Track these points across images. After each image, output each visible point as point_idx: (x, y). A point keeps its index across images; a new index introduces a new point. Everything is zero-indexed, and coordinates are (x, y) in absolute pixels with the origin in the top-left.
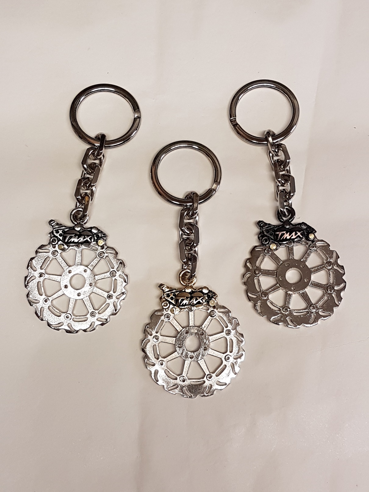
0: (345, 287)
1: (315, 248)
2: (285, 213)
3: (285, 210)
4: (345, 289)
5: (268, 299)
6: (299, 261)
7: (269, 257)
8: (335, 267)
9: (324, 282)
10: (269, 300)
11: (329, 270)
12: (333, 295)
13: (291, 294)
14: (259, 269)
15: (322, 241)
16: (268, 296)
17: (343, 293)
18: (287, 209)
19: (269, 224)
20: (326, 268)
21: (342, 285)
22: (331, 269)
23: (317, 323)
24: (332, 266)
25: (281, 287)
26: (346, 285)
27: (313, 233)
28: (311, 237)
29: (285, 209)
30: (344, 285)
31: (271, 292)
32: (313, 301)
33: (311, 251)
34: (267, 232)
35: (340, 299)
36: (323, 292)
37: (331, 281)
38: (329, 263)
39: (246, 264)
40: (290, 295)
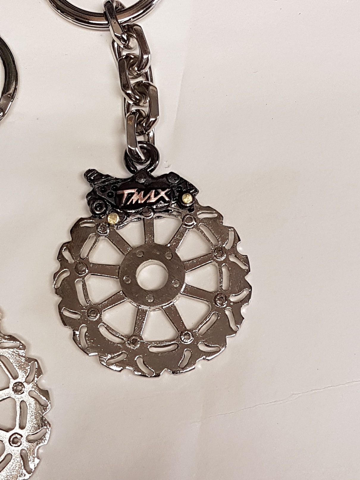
0: (249, 297)
1: (194, 222)
2: (139, 156)
3: (138, 150)
4: (249, 301)
5: (100, 320)
6: (163, 248)
7: (106, 238)
8: (232, 259)
9: (210, 286)
10: (103, 323)
11: (220, 263)
12: (227, 312)
13: (147, 311)
14: (85, 262)
15: (208, 208)
16: (101, 314)
17: (246, 308)
18: (141, 148)
19: (108, 176)
20: (214, 260)
21: (245, 293)
22: (224, 261)
23: (193, 367)
24: (225, 255)
25: (126, 296)
26: (251, 292)
27: (191, 194)
28: (187, 199)
29: (138, 147)
30: (248, 293)
31: (108, 306)
32: (189, 323)
33: (187, 227)
34: (102, 192)
35: (239, 319)
36: (209, 306)
37: (225, 286)
38: (221, 250)
39: (60, 253)
40: (144, 312)
